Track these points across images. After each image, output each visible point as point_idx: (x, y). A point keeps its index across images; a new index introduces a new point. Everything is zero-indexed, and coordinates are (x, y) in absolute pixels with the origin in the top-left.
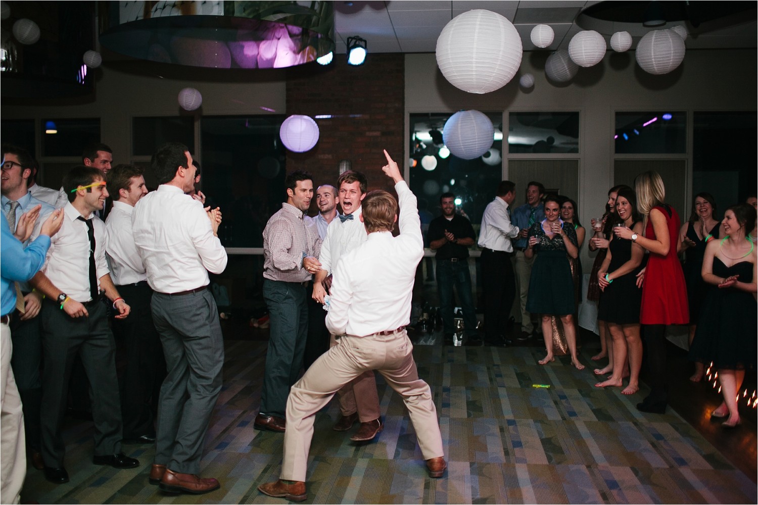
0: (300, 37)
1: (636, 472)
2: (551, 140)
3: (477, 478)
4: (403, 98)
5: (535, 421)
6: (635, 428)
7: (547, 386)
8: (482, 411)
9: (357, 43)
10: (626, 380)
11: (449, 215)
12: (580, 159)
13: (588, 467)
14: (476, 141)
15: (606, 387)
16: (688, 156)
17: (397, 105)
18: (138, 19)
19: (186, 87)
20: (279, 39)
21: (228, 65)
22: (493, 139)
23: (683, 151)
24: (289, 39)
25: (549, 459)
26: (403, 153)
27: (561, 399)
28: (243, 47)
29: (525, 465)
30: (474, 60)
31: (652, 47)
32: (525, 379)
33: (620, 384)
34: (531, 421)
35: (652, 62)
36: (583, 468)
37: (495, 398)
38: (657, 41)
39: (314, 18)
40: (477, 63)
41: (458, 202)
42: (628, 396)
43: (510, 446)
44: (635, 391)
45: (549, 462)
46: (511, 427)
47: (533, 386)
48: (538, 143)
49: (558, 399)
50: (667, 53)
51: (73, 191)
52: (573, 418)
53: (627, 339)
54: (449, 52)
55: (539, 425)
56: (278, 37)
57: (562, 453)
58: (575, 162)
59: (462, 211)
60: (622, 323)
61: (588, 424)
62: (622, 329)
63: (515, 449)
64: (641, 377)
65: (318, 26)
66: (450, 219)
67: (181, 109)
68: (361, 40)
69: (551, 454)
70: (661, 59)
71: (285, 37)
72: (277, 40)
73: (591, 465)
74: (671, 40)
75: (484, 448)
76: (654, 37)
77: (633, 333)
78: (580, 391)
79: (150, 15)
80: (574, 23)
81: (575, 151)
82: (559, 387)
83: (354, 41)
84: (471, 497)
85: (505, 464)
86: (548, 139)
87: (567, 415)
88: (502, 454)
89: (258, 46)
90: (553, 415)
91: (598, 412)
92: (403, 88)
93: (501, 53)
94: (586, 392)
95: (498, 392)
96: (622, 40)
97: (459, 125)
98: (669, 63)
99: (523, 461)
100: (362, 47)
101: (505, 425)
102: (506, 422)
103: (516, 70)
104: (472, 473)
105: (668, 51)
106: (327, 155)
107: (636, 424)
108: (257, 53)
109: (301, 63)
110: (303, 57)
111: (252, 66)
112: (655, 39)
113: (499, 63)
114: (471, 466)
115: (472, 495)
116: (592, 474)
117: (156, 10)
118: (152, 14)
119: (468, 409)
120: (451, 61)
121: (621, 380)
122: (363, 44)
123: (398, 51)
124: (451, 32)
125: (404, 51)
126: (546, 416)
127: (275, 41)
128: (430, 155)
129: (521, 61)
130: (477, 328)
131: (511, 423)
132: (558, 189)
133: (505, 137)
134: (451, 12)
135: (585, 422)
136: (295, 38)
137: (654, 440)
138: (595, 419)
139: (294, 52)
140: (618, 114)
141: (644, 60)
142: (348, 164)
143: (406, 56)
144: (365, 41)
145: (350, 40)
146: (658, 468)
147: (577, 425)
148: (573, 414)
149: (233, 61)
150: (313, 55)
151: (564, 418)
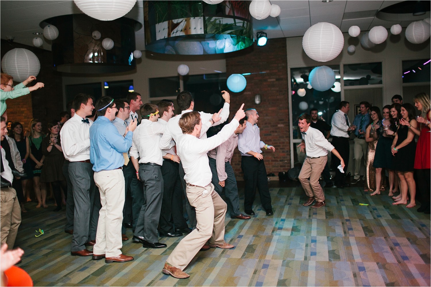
0: (236, 38)
1: (409, 240)
2: (368, 77)
3: (330, 242)
4: (287, 60)
5: (360, 220)
6: (411, 222)
7: (367, 205)
8: (333, 216)
9: (262, 35)
10: (409, 201)
11: (315, 120)
12: (383, 87)
13: (385, 238)
14: (326, 81)
15: (398, 205)
17: (283, 64)
18: (165, 38)
19: (181, 64)
20: (226, 39)
21: (202, 53)
22: (335, 78)
24: (231, 39)
25: (366, 235)
26: (288, 89)
27: (374, 210)
28: (208, 44)
29: (354, 237)
30: (321, 47)
31: (413, 31)
32: (355, 202)
33: (405, 202)
34: (358, 220)
35: (413, 38)
36: (383, 238)
37: (340, 210)
38: (416, 27)
39: (245, 31)
40: (322, 48)
41: (320, 113)
42: (410, 209)
43: (347, 230)
44: (413, 206)
45: (366, 236)
46: (347, 222)
47: (360, 204)
48: (361, 79)
49: (372, 210)
50: (421, 33)
51: (148, 116)
52: (379, 218)
53: (407, 180)
54: (309, 44)
55: (362, 221)
56: (225, 38)
57: (373, 232)
58: (381, 89)
59: (322, 118)
60: (403, 171)
61: (387, 221)
62: (403, 174)
63: (349, 231)
64: (416, 198)
65: (246, 34)
66: (315, 122)
67: (179, 74)
68: (264, 33)
69: (367, 233)
70: (418, 36)
71: (229, 38)
72: (225, 39)
73: (386, 237)
74: (423, 26)
75: (334, 231)
76: (414, 26)
77: (410, 176)
78: (384, 207)
79: (170, 35)
80: (375, 17)
81: (381, 82)
82: (373, 205)
83: (260, 34)
84: (328, 250)
85: (344, 237)
86: (367, 76)
87: (376, 217)
88: (343, 233)
89: (216, 43)
90: (369, 217)
91: (392, 216)
92: (286, 55)
93: (333, 43)
94: (387, 207)
95: (341, 208)
96: (396, 29)
97: (317, 74)
98: (423, 38)
99: (353, 236)
100: (264, 37)
101: (345, 221)
102: (345, 220)
103: (341, 50)
104: (328, 240)
105: (422, 32)
106: (248, 92)
107: (412, 220)
108: (215, 46)
109: (237, 50)
110: (238, 47)
111: (213, 52)
112: (415, 26)
113: (332, 48)
114: (327, 238)
115: (328, 249)
116: (387, 240)
117: (173, 33)
118: (171, 35)
119: (326, 215)
120: (310, 48)
121: (406, 201)
122: (265, 35)
123: (283, 37)
124: (309, 34)
125: (286, 37)
126: (366, 218)
127: (224, 40)
128: (302, 88)
129: (343, 45)
130: (331, 179)
131: (347, 220)
132: (372, 104)
133: (342, 78)
134: (309, 17)
135: (386, 220)
136: (234, 38)
137: (420, 227)
138: (391, 218)
139: (234, 45)
140: (404, 62)
141: (409, 37)
142: (259, 96)
143: (287, 39)
144: (266, 34)
145: (258, 33)
146: (420, 238)
147: (381, 221)
148: (379, 216)
149: (204, 51)
150: (243, 46)
151: (374, 218)
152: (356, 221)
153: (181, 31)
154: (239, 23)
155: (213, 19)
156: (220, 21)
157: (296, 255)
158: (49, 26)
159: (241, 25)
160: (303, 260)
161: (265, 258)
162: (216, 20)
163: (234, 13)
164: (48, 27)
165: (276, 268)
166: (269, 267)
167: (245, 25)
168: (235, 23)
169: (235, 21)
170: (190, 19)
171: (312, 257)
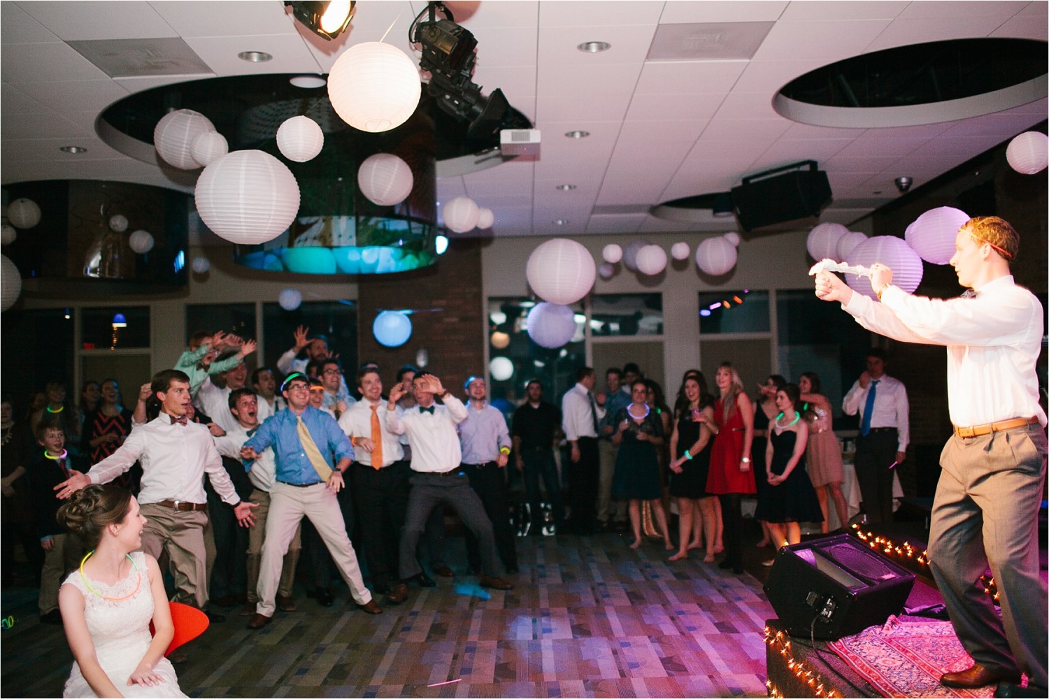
11: (535, 402)
16: (773, 335)
21: (332, 271)
23: (767, 328)
24: (393, 249)
25: (632, 603)
28: (348, 254)
29: (613, 607)
34: (618, 583)
43: (600, 597)
44: (713, 559)
52: (656, 579)
55: (626, 584)
62: (695, 503)
63: (604, 598)
66: (536, 407)
69: (634, 600)
89: (362, 253)
99: (611, 605)
108: (360, 258)
111: (353, 271)
126: (632, 579)
137: (721, 588)
138: (674, 578)
139: (396, 260)
149: (338, 266)
151: (647, 579)
152: (616, 585)
153: (315, 238)
154: (417, 228)
155: (373, 221)
156: (384, 225)
157: (518, 633)
158: (22, 202)
159: (420, 231)
160: (531, 638)
161: (467, 639)
162: (377, 223)
163: (408, 212)
164: (21, 204)
165: (489, 651)
166: (477, 650)
167: (426, 233)
168: (410, 228)
169: (410, 225)
170: (332, 219)
171: (545, 635)
